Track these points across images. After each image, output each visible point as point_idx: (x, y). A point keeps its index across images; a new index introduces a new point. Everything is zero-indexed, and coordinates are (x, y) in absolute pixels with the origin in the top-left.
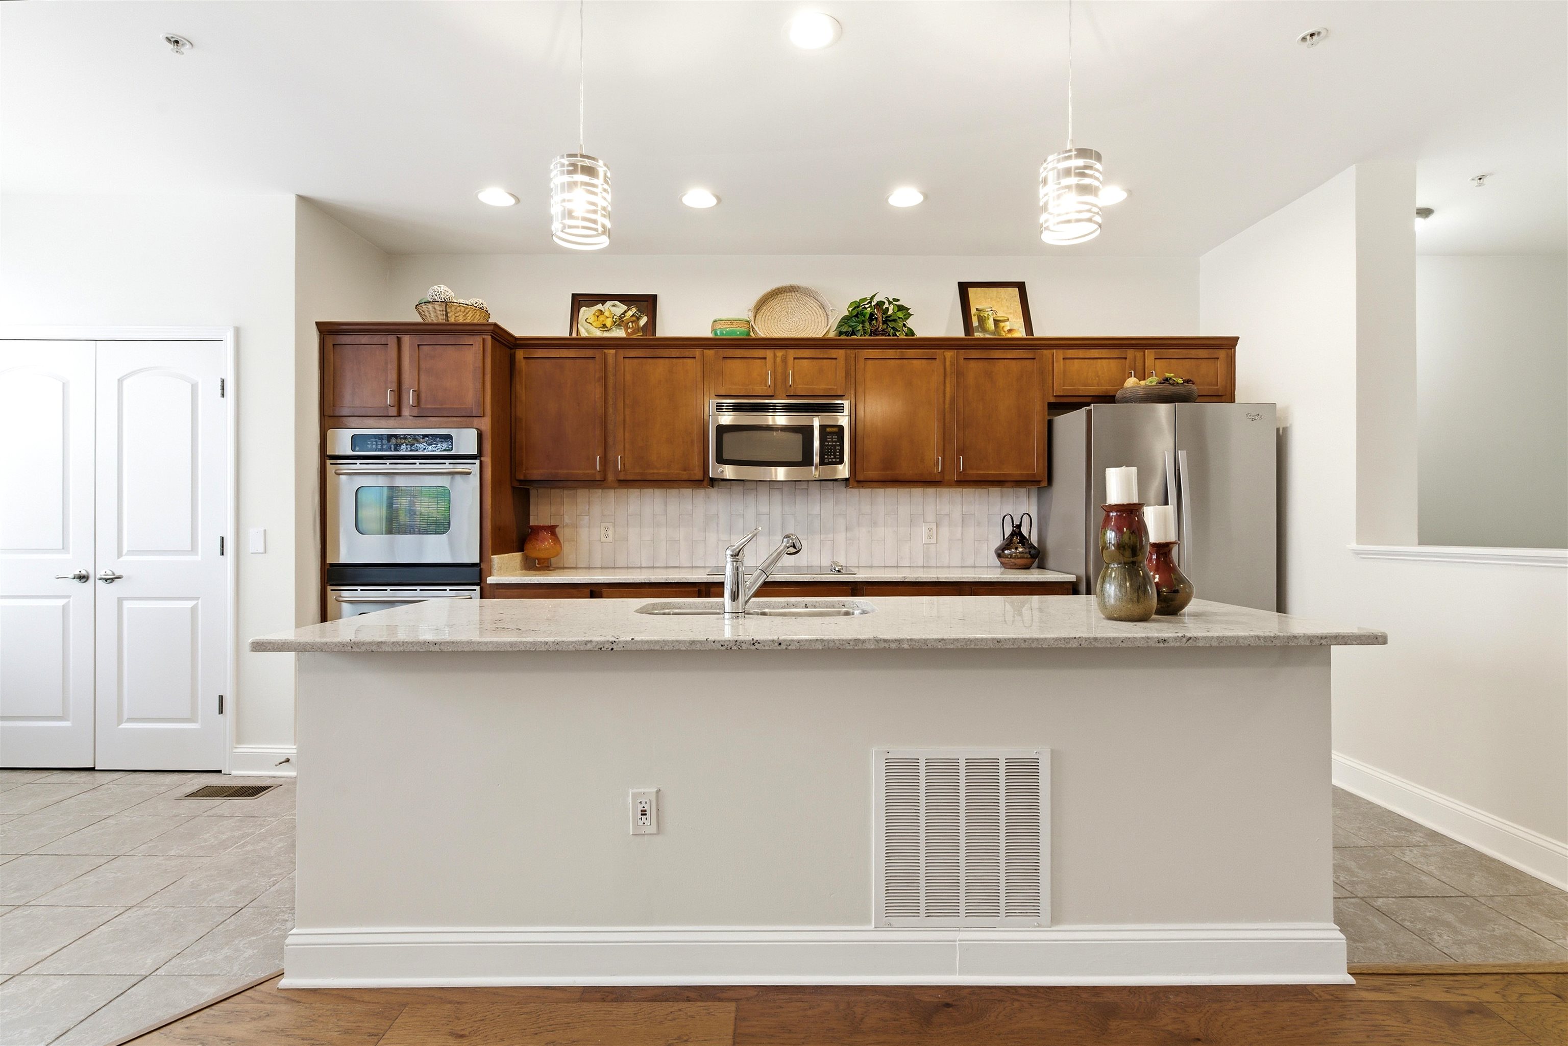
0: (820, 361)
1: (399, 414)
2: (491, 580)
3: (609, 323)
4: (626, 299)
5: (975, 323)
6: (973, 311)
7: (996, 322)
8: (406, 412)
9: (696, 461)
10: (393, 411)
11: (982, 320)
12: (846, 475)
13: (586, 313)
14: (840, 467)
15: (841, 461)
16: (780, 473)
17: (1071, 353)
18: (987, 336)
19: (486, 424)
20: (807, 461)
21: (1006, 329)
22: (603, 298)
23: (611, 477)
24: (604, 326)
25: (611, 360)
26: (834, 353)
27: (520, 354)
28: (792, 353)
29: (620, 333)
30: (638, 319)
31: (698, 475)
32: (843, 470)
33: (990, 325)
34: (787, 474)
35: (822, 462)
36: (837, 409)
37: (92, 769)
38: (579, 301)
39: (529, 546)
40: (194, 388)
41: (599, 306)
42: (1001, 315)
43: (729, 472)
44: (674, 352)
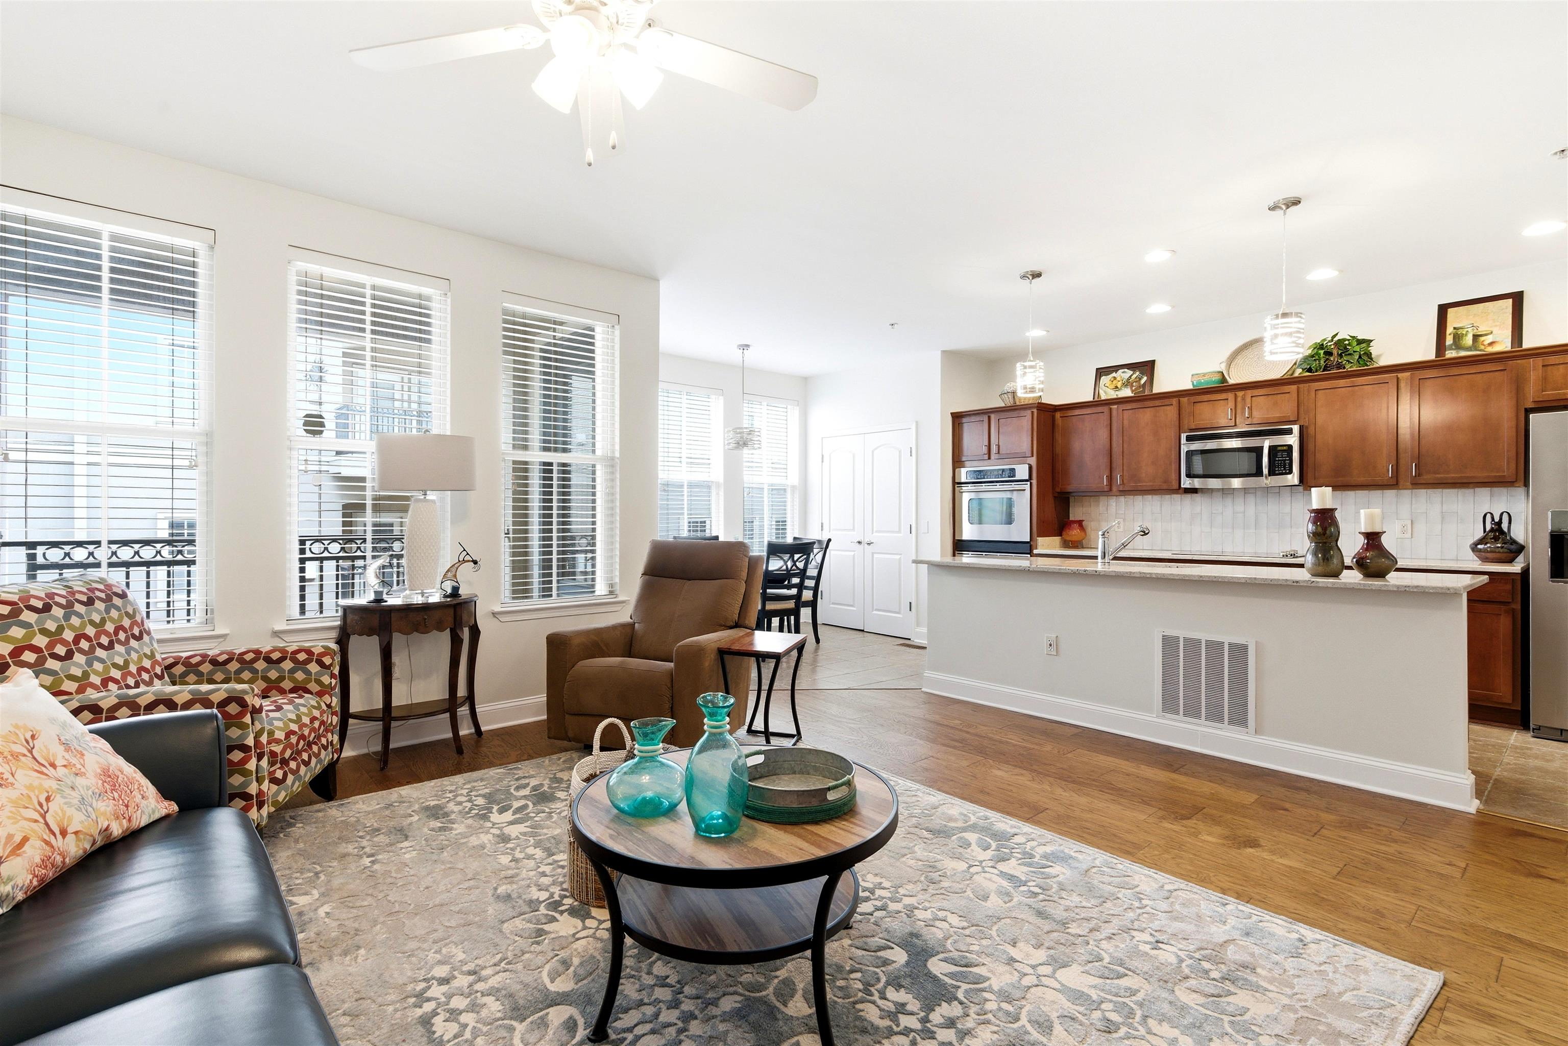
0: (1275, 396)
1: (989, 458)
2: (1035, 552)
3: (1119, 385)
4: (1132, 366)
5: (1449, 341)
6: (1450, 330)
7: (1476, 337)
8: (993, 457)
9: (1174, 476)
10: (986, 457)
11: (1457, 337)
12: (1296, 482)
13: (1105, 380)
14: (1289, 476)
15: (1291, 472)
16: (1236, 483)
17: (1552, 359)
18: (1463, 353)
19: (1033, 461)
20: (1259, 473)
21: (1486, 343)
22: (1116, 368)
23: (1114, 489)
24: (1117, 387)
25: (1114, 413)
26: (1286, 388)
27: (1058, 415)
28: (1249, 393)
29: (1127, 393)
30: (1140, 379)
31: (1176, 487)
32: (1293, 478)
33: (1468, 340)
34: (1243, 483)
35: (1272, 473)
36: (1289, 432)
37: (863, 631)
38: (1101, 372)
39: (1064, 533)
40: (900, 452)
41: (1114, 374)
42: (1482, 329)
43: (1197, 483)
44: (1157, 403)
